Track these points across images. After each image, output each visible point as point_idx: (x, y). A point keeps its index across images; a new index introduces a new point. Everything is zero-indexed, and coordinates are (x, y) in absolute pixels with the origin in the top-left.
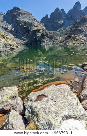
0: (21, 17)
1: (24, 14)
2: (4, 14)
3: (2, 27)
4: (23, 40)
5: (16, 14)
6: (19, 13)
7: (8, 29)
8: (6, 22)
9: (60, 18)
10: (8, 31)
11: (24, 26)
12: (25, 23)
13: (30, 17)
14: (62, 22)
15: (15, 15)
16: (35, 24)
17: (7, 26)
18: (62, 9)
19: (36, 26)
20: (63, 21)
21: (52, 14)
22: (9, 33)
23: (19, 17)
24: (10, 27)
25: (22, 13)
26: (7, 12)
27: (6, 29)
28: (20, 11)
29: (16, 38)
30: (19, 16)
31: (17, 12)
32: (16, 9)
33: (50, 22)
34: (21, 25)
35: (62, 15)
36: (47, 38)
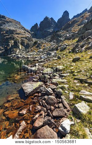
1: (11, 22)
5: (0, 22)
6: (4, 21)
9: (49, 27)
11: (5, 33)
12: (7, 31)
16: (18, 32)
18: (52, 18)
19: (18, 34)
20: (52, 30)
21: (42, 22)
25: (8, 21)
28: (5, 19)
30: (4, 24)
31: (2, 19)
33: (40, 31)
34: (2, 33)
35: (52, 24)
36: (23, 47)
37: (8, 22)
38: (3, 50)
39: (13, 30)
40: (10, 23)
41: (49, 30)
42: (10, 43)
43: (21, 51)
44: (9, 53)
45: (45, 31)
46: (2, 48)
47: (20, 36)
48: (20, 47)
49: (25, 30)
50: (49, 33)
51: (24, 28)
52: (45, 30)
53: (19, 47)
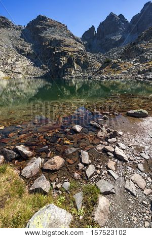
0: (49, 31)
1: (54, 26)
2: (23, 28)
3: (16, 48)
4: (44, 70)
5: (40, 27)
6: (45, 25)
7: (24, 52)
8: (23, 40)
9: (115, 32)
10: (23, 55)
11: (48, 45)
12: (51, 41)
13: (62, 32)
14: (118, 37)
15: (38, 29)
16: (67, 43)
17: (24, 46)
18: (121, 15)
19: (67, 46)
20: (120, 36)
21: (102, 24)
22: (25, 58)
23: (45, 32)
24: (28, 48)
25: (50, 24)
26: (28, 24)
27: (21, 52)
28: (47, 21)
29: (34, 65)
30: (45, 29)
31: (41, 23)
32: (41, 19)
33: (97, 39)
34: (44, 44)
35: (120, 25)
36: (78, 66)
37: (50, 27)
38: (47, 69)
39: (60, 40)
40: (53, 28)
41: (113, 38)
42: (61, 60)
43: (77, 72)
44: (62, 74)
45: (107, 40)
46: (46, 67)
47: (70, 49)
48: (76, 67)
49: (74, 38)
50: (113, 42)
51: (72, 35)
52: (107, 37)
53: (74, 67)
